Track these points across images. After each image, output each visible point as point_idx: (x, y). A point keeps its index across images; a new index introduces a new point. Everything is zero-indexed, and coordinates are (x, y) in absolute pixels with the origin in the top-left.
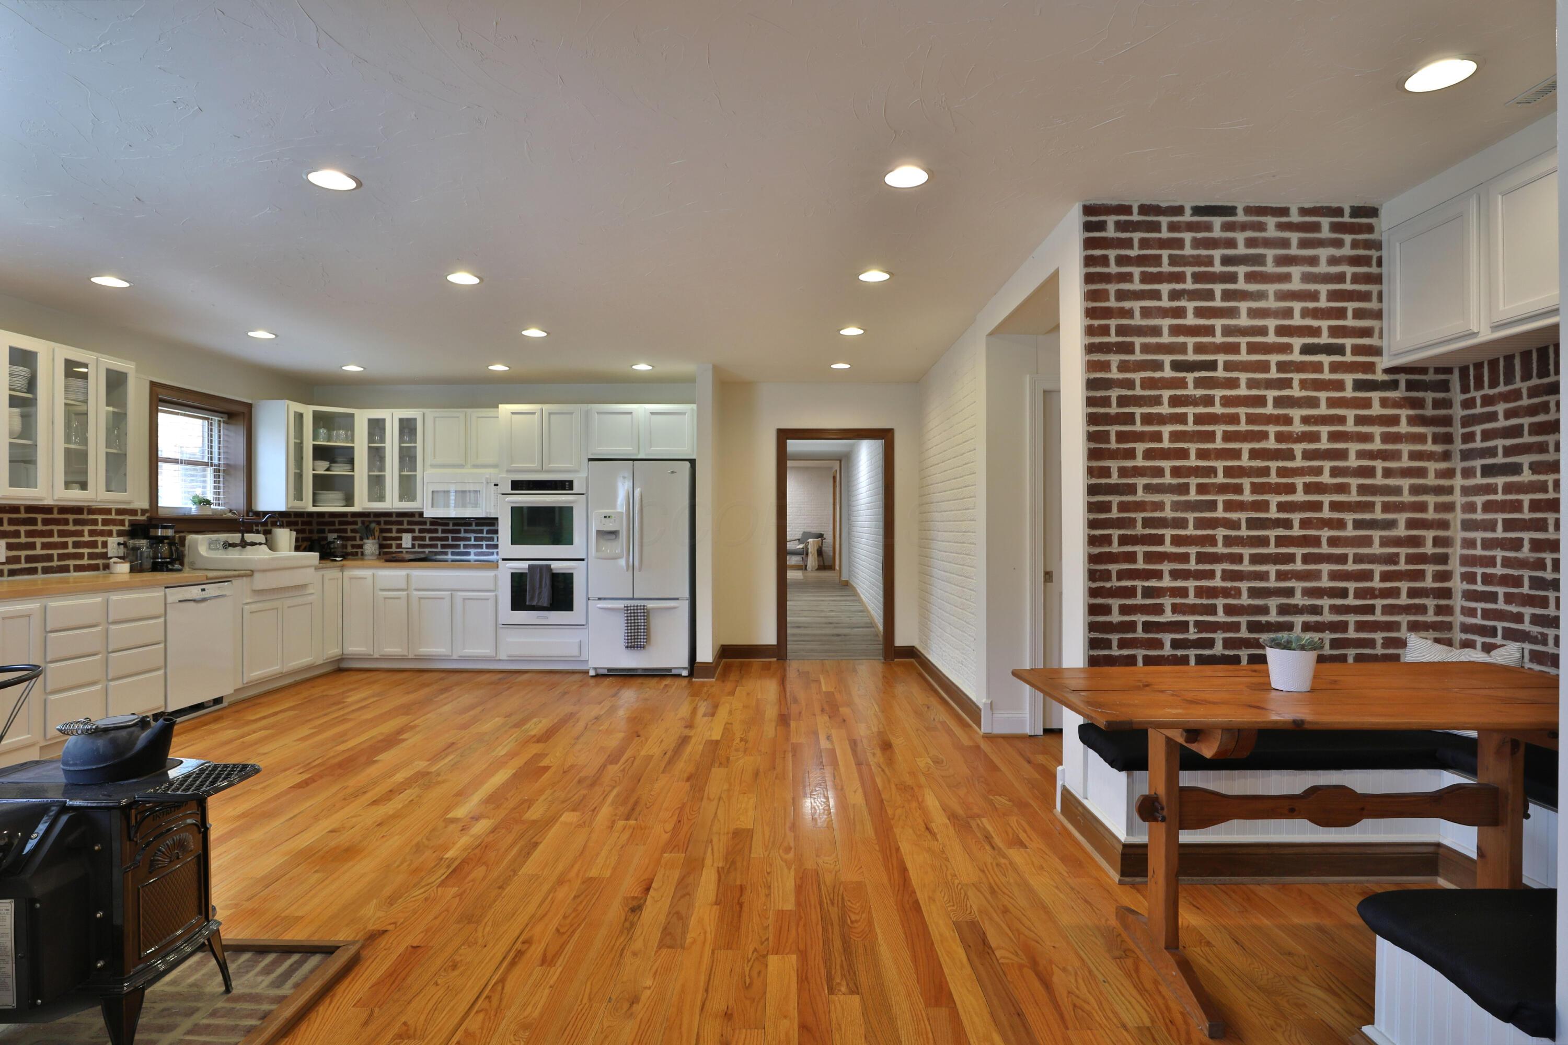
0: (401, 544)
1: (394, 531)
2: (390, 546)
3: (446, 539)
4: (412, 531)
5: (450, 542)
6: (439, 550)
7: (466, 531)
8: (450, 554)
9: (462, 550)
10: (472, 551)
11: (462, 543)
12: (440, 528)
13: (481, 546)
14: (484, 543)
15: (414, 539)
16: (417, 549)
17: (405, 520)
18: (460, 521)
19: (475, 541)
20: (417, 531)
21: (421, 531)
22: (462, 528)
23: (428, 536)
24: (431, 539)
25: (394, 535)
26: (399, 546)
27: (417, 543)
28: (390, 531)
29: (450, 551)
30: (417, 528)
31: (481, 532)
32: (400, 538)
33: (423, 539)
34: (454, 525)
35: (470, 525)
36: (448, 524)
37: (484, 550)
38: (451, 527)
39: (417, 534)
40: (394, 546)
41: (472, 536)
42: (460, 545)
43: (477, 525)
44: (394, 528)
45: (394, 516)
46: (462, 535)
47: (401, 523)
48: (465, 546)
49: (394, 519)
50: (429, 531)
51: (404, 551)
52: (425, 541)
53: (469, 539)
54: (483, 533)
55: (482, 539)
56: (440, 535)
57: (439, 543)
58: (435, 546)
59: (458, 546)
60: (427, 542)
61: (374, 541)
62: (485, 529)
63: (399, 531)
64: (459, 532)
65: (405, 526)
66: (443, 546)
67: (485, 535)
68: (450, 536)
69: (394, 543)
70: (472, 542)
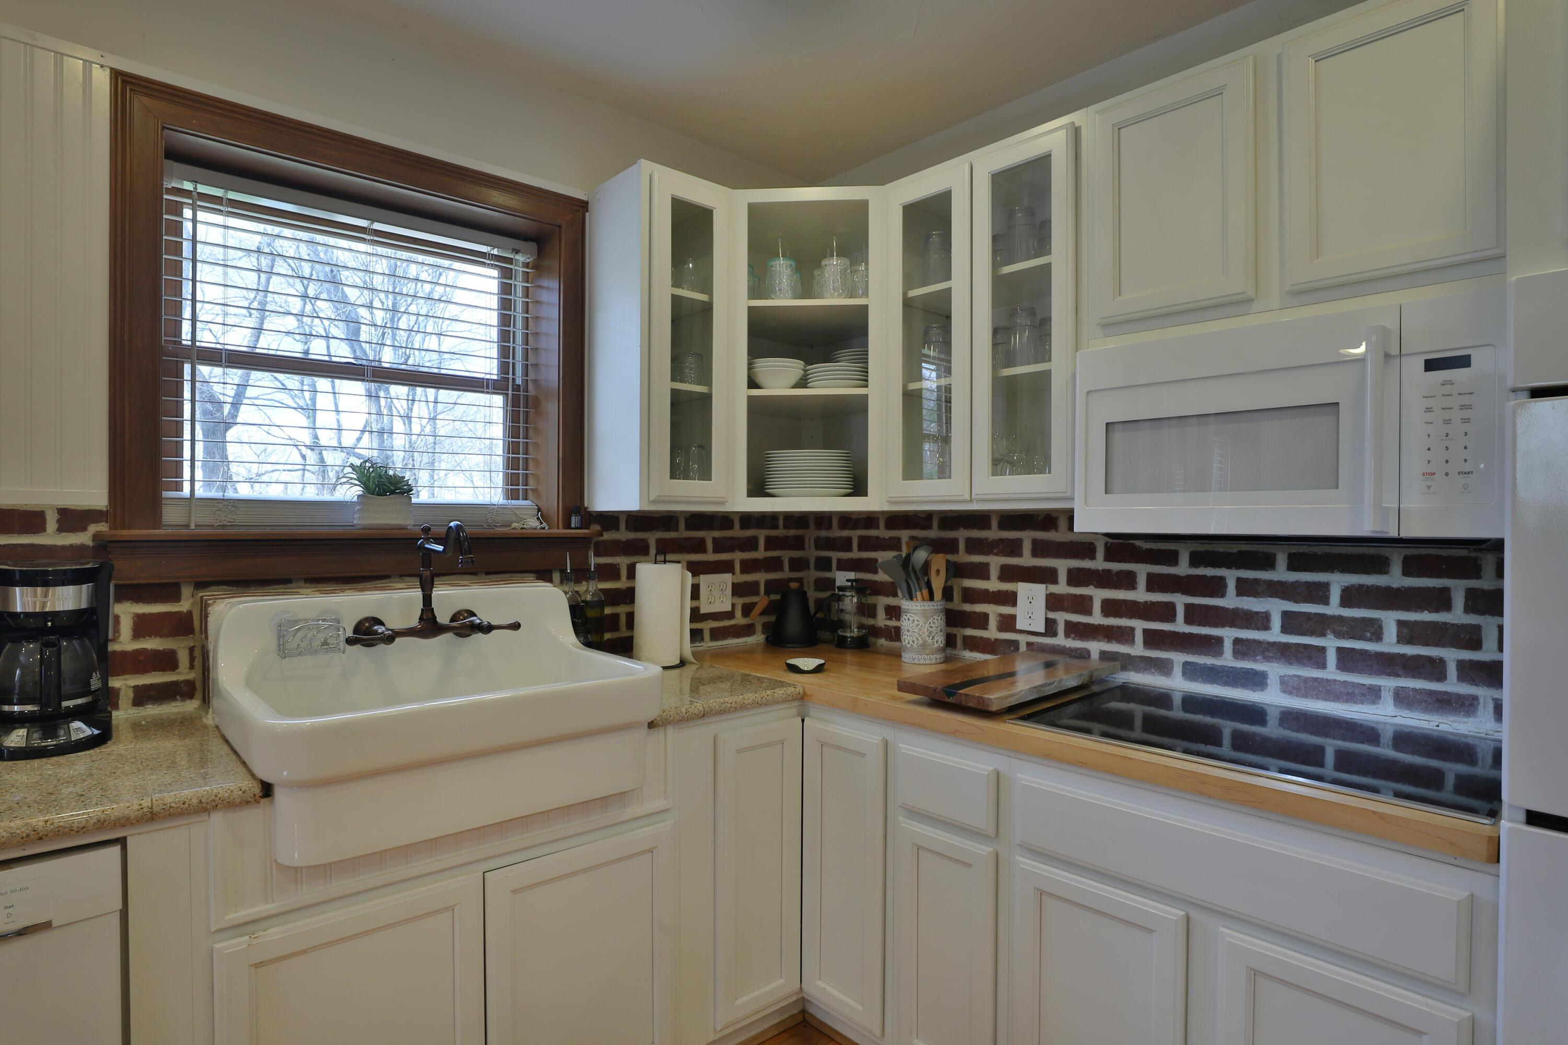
0: (1013, 618)
1: (994, 572)
2: (981, 621)
3: (1166, 612)
4: (1048, 576)
5: (1180, 626)
6: (1138, 649)
7: (1245, 588)
8: (1178, 670)
9: (1227, 660)
10: (1275, 670)
11: (1229, 634)
12: (1142, 571)
13: (1315, 656)
14: (1331, 643)
15: (1054, 602)
16: (1061, 640)
17: (1027, 537)
18: (1221, 548)
19: (1285, 630)
20: (1062, 577)
21: (1076, 578)
22: (1231, 576)
23: (1099, 595)
24: (1110, 607)
25: (993, 585)
26: (1008, 623)
27: (1061, 617)
28: (982, 572)
29: (1178, 658)
30: (1063, 565)
31: (1319, 593)
32: (1010, 599)
33: (1082, 605)
34: (1197, 560)
35: (1268, 563)
36: (1171, 558)
37: (1331, 672)
38: (1183, 569)
39: (1062, 588)
40: (993, 623)
41: (1275, 607)
42: (1219, 641)
43: (1295, 564)
44: (995, 562)
45: (994, 523)
46: (1230, 601)
47: (1013, 548)
48: (1243, 648)
49: (994, 533)
50: (1103, 579)
51: (1023, 639)
52: (1088, 612)
53: (1261, 621)
54: (1325, 601)
55: (1320, 625)
56: (1140, 595)
57: (1139, 625)
58: (1125, 635)
59: (1212, 645)
60: (1096, 618)
61: (928, 606)
62: (1338, 582)
63: (1009, 574)
64: (1216, 587)
65: (1027, 560)
66: (1153, 640)
67: (1334, 608)
68: (1180, 601)
69: (993, 611)
70: (1275, 635)
